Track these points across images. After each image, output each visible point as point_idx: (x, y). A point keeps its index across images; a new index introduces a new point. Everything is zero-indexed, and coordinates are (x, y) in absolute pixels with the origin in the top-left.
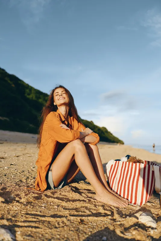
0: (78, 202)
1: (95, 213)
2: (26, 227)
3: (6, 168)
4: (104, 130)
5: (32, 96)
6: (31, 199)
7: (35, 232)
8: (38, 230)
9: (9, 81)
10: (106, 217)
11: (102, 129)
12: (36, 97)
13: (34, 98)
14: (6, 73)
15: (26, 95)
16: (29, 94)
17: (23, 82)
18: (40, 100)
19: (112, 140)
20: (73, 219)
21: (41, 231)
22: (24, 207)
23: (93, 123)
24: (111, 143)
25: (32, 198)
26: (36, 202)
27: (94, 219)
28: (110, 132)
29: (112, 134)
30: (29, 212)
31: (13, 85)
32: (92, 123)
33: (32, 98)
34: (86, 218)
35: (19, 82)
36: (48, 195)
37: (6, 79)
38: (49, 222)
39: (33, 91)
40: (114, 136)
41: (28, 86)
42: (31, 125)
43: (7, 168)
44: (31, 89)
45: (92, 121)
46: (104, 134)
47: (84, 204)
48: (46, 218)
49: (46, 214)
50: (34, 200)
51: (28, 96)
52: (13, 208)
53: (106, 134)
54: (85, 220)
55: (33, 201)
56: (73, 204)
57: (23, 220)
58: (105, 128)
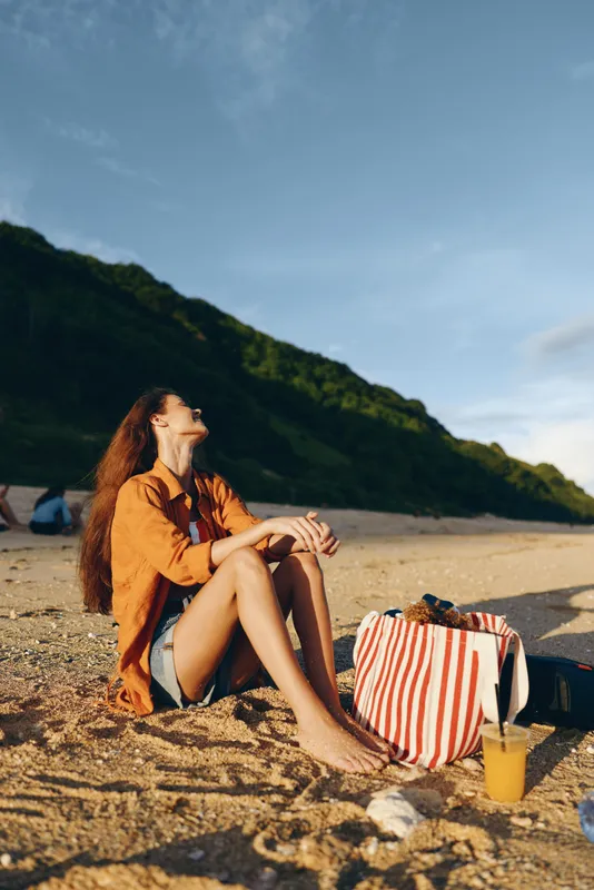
0: (220, 748)
1: (249, 785)
2: (11, 811)
3: (90, 635)
4: (547, 478)
5: (268, 368)
6: (79, 737)
7: (21, 826)
8: (34, 820)
9: (187, 324)
10: (262, 798)
11: (538, 472)
12: (282, 370)
13: (274, 376)
14: (175, 294)
15: (246, 364)
16: (255, 363)
17: (234, 320)
18: (297, 381)
19: (584, 513)
20: (161, 796)
21: (39, 825)
22: (45, 757)
23: (501, 449)
24: (577, 528)
25: (85, 733)
26: (95, 743)
27: (223, 800)
28: (572, 484)
29: (580, 490)
30: (50, 773)
31: (201, 336)
32: (497, 450)
33: (267, 374)
34: (199, 796)
35: (222, 322)
36: (150, 724)
37: (177, 315)
38: (81, 802)
39: (269, 350)
40: (588, 496)
41: (251, 336)
42: (267, 473)
43: (94, 637)
44: (260, 341)
45: (496, 445)
46: (548, 491)
47: (236, 756)
48: (81, 790)
49: (94, 778)
50: (88, 739)
51: (252, 371)
52: (10, 760)
53: (554, 489)
54: (192, 803)
55: (84, 742)
56: (200, 753)
57: (13, 793)
58: (551, 469)
